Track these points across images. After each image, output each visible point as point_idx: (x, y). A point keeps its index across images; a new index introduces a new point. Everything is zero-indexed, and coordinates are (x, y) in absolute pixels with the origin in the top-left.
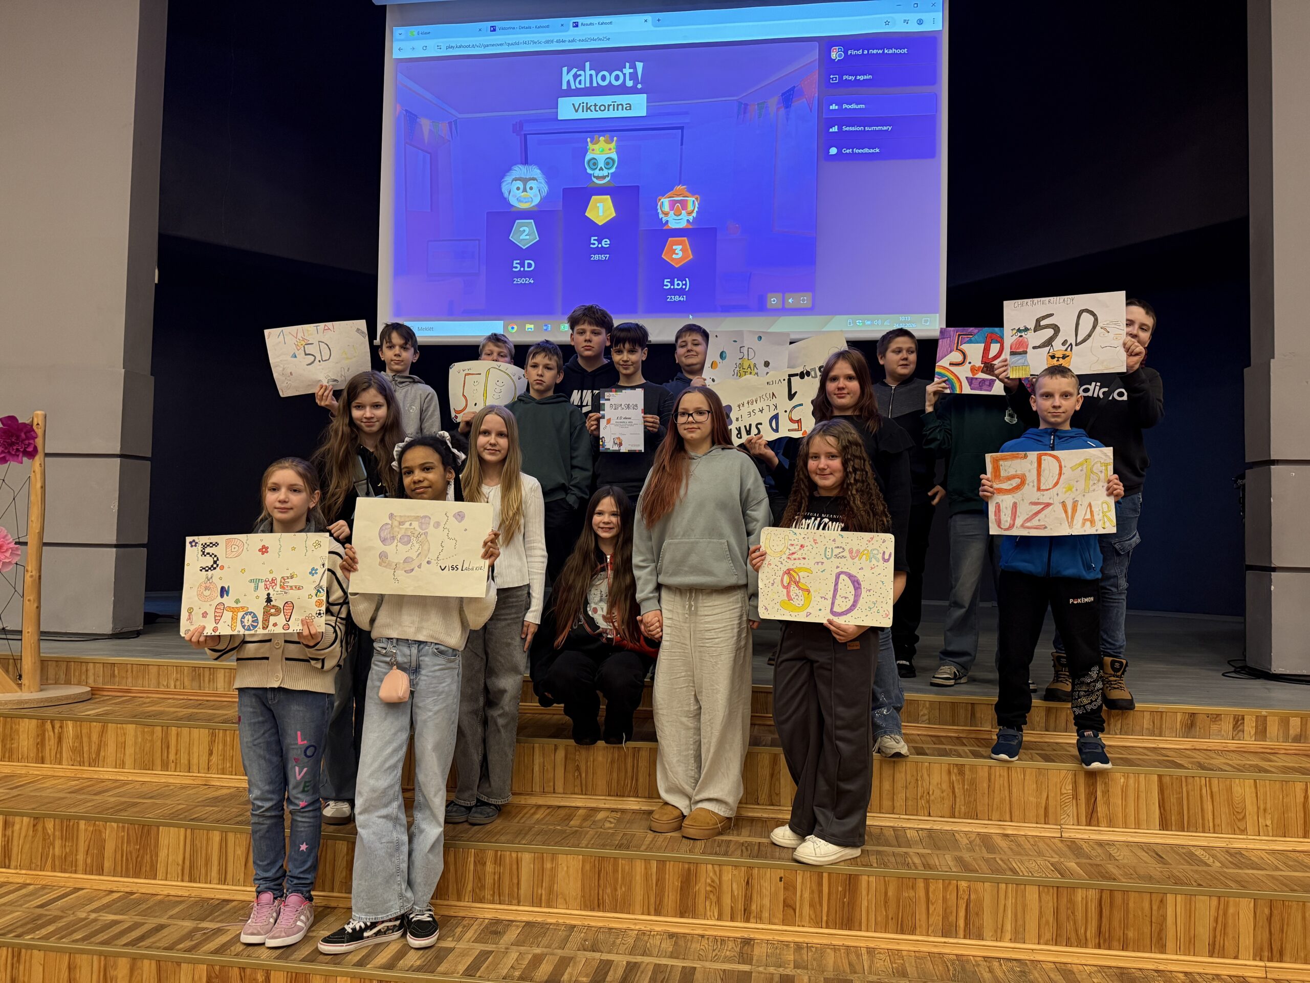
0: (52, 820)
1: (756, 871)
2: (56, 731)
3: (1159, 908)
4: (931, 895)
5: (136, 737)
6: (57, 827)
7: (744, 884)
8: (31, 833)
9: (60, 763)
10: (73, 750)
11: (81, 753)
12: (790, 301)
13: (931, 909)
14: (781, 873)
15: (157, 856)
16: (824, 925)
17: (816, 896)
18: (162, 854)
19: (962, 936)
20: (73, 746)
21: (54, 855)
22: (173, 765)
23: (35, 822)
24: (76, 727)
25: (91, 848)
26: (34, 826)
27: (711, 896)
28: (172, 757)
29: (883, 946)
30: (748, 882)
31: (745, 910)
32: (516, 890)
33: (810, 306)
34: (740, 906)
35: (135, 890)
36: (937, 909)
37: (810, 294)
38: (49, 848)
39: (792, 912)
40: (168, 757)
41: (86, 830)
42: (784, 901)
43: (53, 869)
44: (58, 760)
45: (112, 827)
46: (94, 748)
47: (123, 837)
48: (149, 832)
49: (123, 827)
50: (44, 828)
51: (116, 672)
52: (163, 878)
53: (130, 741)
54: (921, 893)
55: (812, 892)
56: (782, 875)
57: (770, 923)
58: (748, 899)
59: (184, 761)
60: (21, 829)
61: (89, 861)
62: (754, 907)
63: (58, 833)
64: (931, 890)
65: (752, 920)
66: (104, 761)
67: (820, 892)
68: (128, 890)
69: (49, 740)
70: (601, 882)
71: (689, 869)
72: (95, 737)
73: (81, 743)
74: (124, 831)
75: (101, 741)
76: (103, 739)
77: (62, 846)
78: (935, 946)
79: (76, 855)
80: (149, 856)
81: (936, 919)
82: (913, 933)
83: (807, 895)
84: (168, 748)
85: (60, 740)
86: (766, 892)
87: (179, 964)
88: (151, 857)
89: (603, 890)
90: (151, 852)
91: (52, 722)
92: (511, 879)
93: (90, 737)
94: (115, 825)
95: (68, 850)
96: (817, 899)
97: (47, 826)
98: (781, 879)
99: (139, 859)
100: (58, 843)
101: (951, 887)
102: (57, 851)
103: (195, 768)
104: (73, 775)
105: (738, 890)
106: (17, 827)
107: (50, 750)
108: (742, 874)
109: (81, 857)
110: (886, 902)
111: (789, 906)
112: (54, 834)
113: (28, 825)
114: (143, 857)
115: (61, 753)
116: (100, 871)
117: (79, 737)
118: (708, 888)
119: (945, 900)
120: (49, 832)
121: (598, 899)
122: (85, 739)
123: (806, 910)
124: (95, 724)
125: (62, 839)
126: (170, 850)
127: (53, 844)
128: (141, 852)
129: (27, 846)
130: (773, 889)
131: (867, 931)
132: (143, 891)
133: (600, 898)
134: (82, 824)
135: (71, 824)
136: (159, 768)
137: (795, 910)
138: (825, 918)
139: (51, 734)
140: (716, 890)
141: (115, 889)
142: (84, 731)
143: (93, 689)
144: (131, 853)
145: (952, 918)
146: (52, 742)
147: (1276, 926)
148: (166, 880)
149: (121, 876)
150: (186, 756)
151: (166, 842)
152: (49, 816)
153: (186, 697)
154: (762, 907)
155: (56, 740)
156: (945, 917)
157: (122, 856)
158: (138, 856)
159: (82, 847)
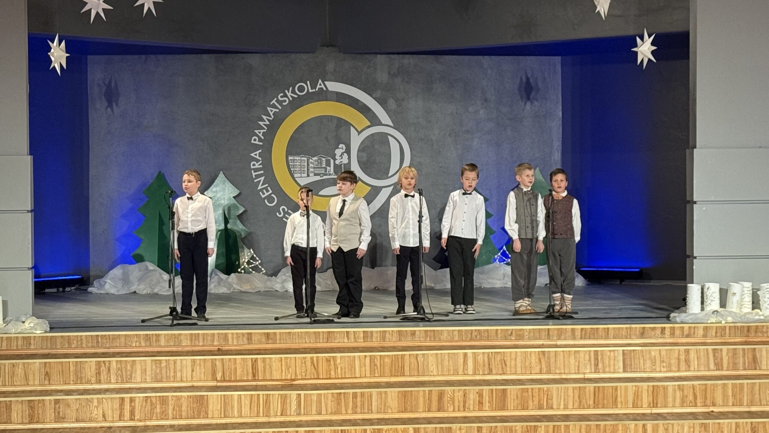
1: (467, 390)
2: (107, 366)
3: (615, 392)
4: (534, 394)
7: (463, 396)
8: (144, 404)
10: (117, 375)
11: (122, 376)
13: (534, 399)
15: (208, 407)
16: (494, 409)
17: (491, 398)
18: (210, 407)
19: (545, 408)
20: (117, 373)
21: (157, 412)
23: (147, 398)
24: (118, 364)
25: (175, 407)
26: (146, 400)
27: (450, 402)
31: (463, 406)
32: (370, 407)
34: (462, 404)
36: (536, 400)
39: (481, 405)
41: (172, 400)
42: (479, 401)
43: (156, 419)
44: (108, 381)
46: (128, 373)
47: (191, 401)
48: (203, 398)
49: (191, 397)
50: (151, 401)
52: (212, 417)
53: (149, 368)
54: (530, 393)
55: (489, 397)
56: (478, 391)
57: (474, 410)
58: (465, 402)
61: (175, 413)
62: (467, 405)
63: (158, 402)
64: (534, 392)
65: (466, 410)
66: (134, 379)
67: (492, 396)
70: (406, 401)
71: (441, 392)
72: (129, 368)
75: (132, 369)
83: (487, 398)
86: (472, 398)
88: (205, 408)
89: (407, 404)
92: (368, 403)
93: (126, 368)
94: (186, 396)
95: (164, 409)
96: (491, 400)
98: (477, 393)
99: (199, 410)
100: (158, 406)
101: (541, 390)
102: (158, 410)
105: (461, 399)
106: (137, 401)
107: (103, 376)
108: (462, 392)
110: (517, 398)
111: (480, 403)
112: (156, 403)
113: (143, 400)
115: (110, 377)
117: (120, 369)
118: (449, 399)
119: (539, 395)
120: (154, 402)
121: (405, 408)
125: (160, 405)
126: (214, 405)
127: (156, 407)
128: (200, 407)
130: (474, 397)
138: (494, 406)
139: (104, 368)
140: (453, 399)
144: (195, 408)
145: (542, 402)
146: (105, 372)
147: (655, 395)
150: (180, 373)
151: (212, 401)
154: (470, 404)
155: (107, 371)
157: (191, 409)
158: (199, 409)
159: (171, 408)
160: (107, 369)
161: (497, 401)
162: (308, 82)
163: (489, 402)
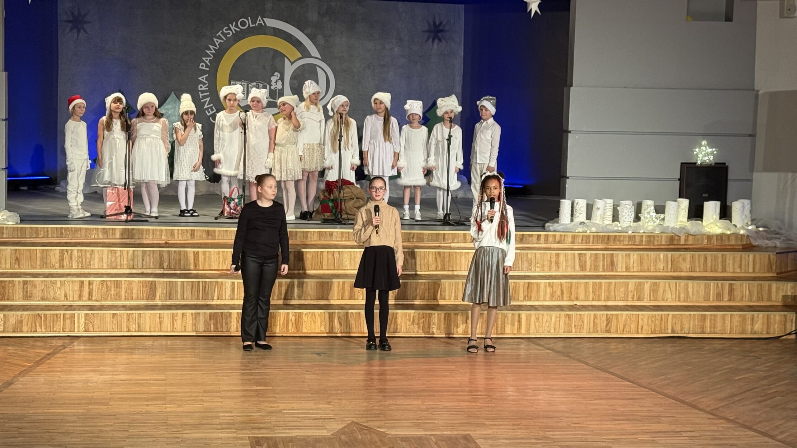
15: (155, 291)
18: (158, 291)
21: (111, 295)
25: (127, 290)
46: (88, 260)
61: (127, 295)
73: (82, 259)
95: (117, 292)
102: (113, 292)
107: (66, 263)
109: (123, 294)
112: (111, 286)
126: (161, 290)
127: (110, 290)
146: (67, 259)
160: (69, 256)
162: (249, 18)
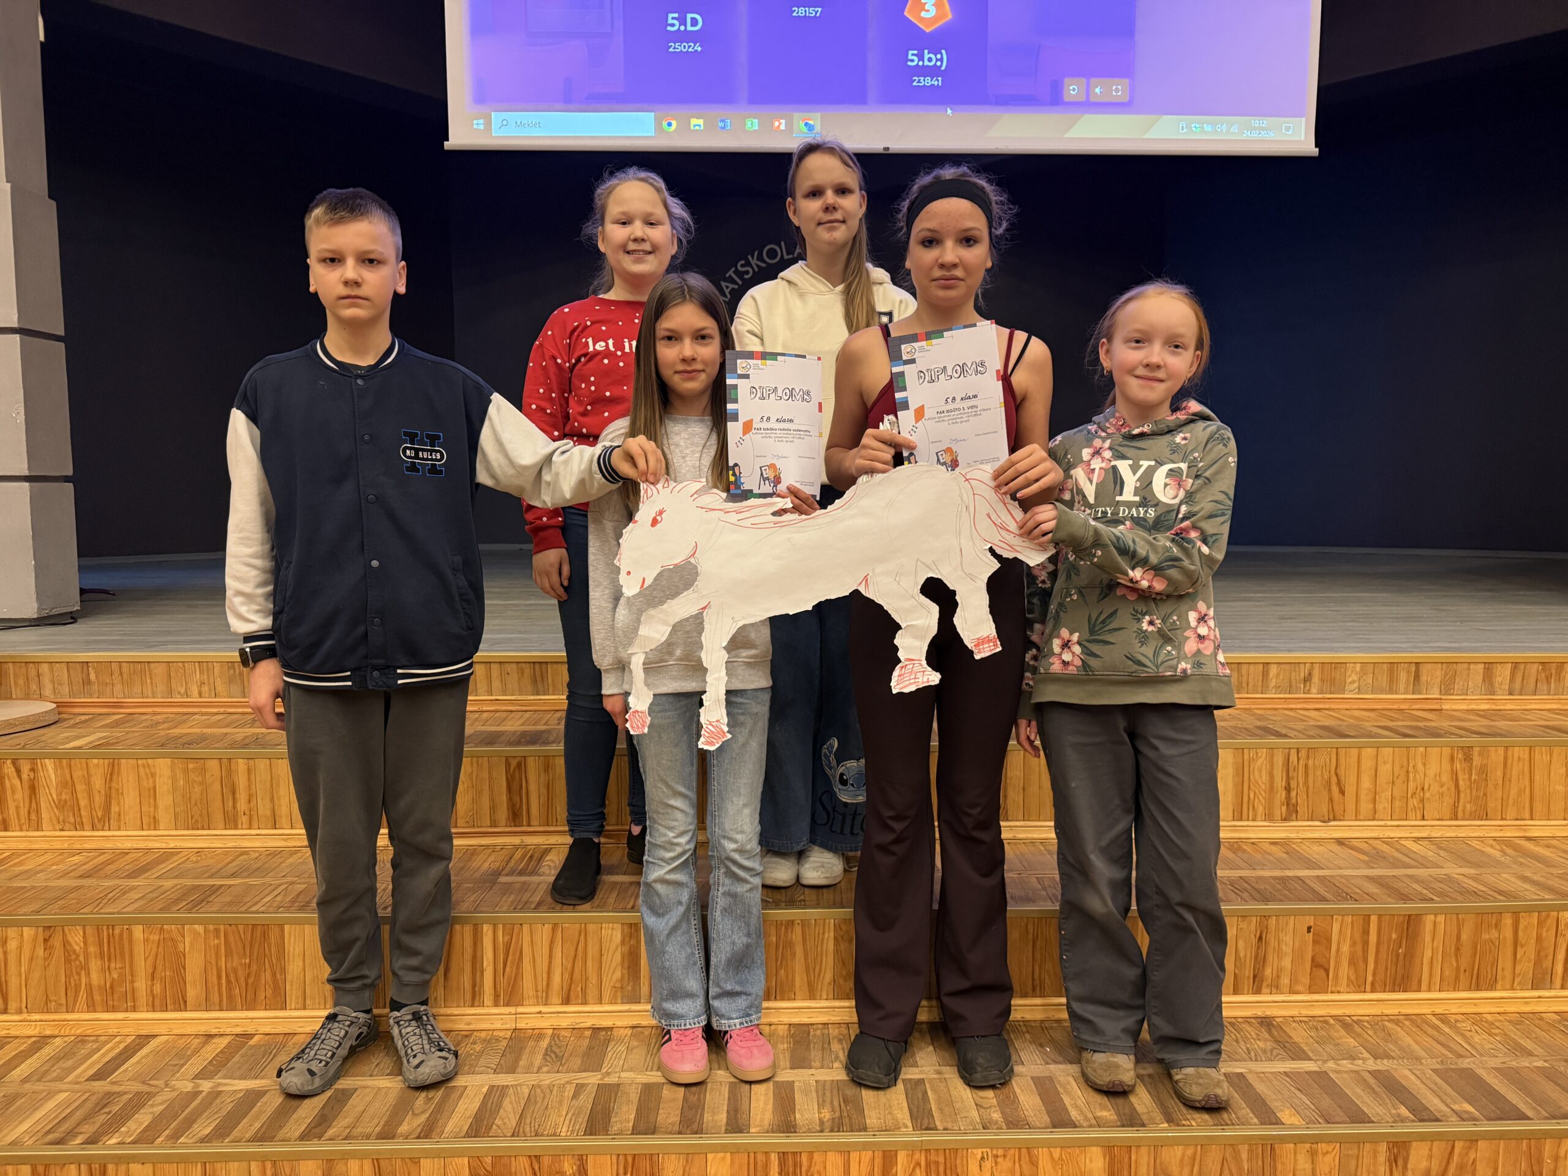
0: (80, 929)
1: (1273, 920)
2: (25, 776)
4: (1521, 933)
5: (174, 779)
6: (90, 940)
7: (1254, 941)
8: (40, 952)
9: (39, 828)
10: (61, 805)
11: (76, 809)
12: (1098, 90)
13: (1520, 953)
14: (1310, 921)
15: (284, 971)
16: (1368, 988)
17: (1359, 948)
18: (294, 968)
19: (1559, 986)
20: (60, 801)
21: (90, 988)
22: (245, 819)
23: (47, 933)
24: (62, 768)
25: (160, 967)
26: (46, 940)
28: (242, 806)
29: (1454, 1011)
30: (1260, 938)
31: (1255, 977)
33: (1126, 99)
34: (1248, 972)
35: (251, 1030)
36: (1528, 952)
37: (1126, 81)
38: (79, 974)
39: (1322, 973)
40: (234, 807)
41: (146, 941)
42: (1313, 960)
43: (91, 1007)
44: (34, 824)
45: (196, 934)
46: (98, 799)
47: (218, 946)
48: (265, 936)
49: (217, 931)
50: (65, 943)
51: (93, 676)
52: (299, 1006)
53: (163, 785)
54: (1508, 932)
55: (1354, 944)
56: (1312, 924)
57: (1292, 992)
58: (1260, 960)
59: (264, 808)
60: (20, 948)
61: (157, 989)
62: (1268, 972)
63: (92, 949)
64: (1521, 926)
65: (1264, 990)
66: (119, 820)
67: (1366, 943)
68: (238, 1030)
69: (13, 792)
70: (1038, 955)
72: (98, 783)
73: (74, 791)
74: (218, 937)
75: (110, 788)
76: (114, 785)
77: (103, 970)
78: (1526, 1003)
79: (132, 982)
80: (268, 974)
81: (1526, 966)
82: (1492, 987)
83: (1346, 948)
84: (234, 793)
85: (33, 789)
86: (1287, 949)
87: (416, 1161)
88: (274, 975)
89: (1040, 967)
90: (272, 966)
91: (14, 762)
93: (88, 784)
94: (200, 928)
95: (115, 976)
96: (1360, 953)
97: (69, 938)
98: (1309, 929)
99: (251, 981)
100: (95, 965)
101: (1549, 921)
103: (284, 821)
104: (66, 846)
106: (12, 945)
107: (17, 808)
108: (1253, 927)
109: (141, 985)
110: (1458, 949)
111: (1320, 966)
113: (35, 939)
114: (258, 976)
115: (38, 811)
116: (181, 1004)
117: (67, 784)
119: (1539, 939)
120: (77, 948)
121: (1033, 980)
122: (80, 787)
123: (1344, 970)
124: (95, 761)
125: (102, 958)
126: (307, 962)
128: (254, 967)
129: (36, 975)
130: (1297, 944)
131: (1429, 990)
132: (267, 1030)
133: (1036, 976)
134: (138, 931)
135: (117, 932)
136: (222, 825)
137: (1327, 971)
138: (1370, 978)
139: (17, 782)
141: (214, 1031)
142: (78, 774)
143: (60, 705)
144: (235, 971)
145: (1547, 963)
146: (19, 795)
148: (305, 1008)
149: (221, 1010)
150: (268, 805)
151: (298, 950)
152: (73, 923)
153: (222, 710)
154: (1280, 970)
155: (27, 793)
156: (1538, 962)
157: (219, 977)
158: (249, 975)
159: (142, 967)
161: (1383, 955)
163: (1352, 962)
